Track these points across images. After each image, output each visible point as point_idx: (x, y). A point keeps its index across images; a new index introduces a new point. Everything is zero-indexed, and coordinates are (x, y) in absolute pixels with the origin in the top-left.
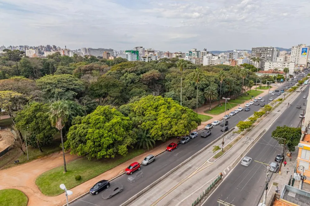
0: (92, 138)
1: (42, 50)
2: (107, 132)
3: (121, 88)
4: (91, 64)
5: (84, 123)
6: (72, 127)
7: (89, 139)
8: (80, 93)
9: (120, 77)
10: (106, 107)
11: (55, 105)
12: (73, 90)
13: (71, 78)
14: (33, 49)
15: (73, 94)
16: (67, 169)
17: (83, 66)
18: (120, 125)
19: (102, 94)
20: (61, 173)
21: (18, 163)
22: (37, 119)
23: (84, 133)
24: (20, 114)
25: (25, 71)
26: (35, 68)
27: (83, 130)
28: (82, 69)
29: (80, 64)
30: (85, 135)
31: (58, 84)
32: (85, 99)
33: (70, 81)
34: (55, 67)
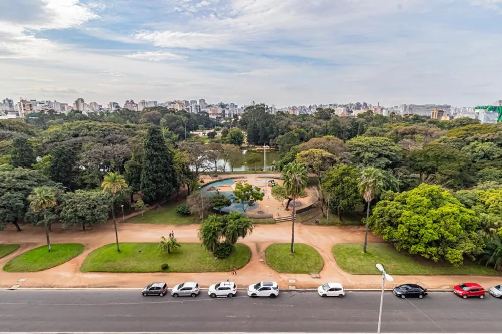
0: (408, 224)
1: (351, 107)
2: (431, 222)
3: (463, 164)
4: (414, 126)
5: (398, 201)
6: (381, 202)
7: (401, 223)
8: (395, 162)
9: (462, 147)
10: (436, 187)
11: (368, 172)
12: (387, 157)
13: (387, 142)
14: (342, 107)
15: (386, 161)
16: (367, 250)
17: (402, 128)
18: (455, 218)
19: (426, 169)
20: (359, 251)
21: (317, 223)
22: (343, 183)
23: (396, 213)
24: (328, 175)
25: (333, 131)
26: (343, 128)
27: (395, 209)
28: (399, 132)
29: (398, 125)
30: (397, 217)
31: (370, 147)
32: (400, 171)
33: (385, 146)
34: (365, 128)
